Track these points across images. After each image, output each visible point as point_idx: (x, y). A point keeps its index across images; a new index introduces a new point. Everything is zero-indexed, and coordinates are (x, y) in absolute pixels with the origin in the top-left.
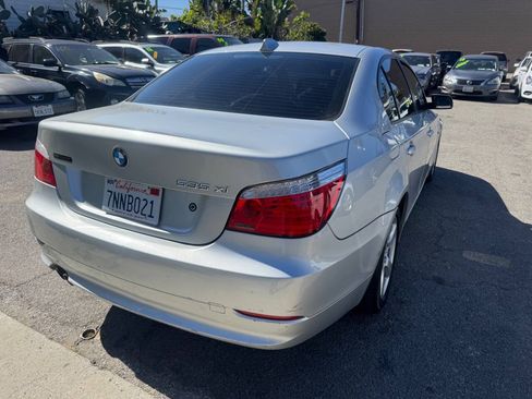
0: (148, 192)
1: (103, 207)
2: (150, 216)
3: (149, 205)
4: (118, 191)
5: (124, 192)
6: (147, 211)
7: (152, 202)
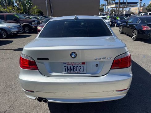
0: (81, 64)
1: (63, 72)
2: (83, 71)
3: (82, 68)
4: (68, 66)
5: (71, 66)
6: (82, 70)
7: (83, 67)
